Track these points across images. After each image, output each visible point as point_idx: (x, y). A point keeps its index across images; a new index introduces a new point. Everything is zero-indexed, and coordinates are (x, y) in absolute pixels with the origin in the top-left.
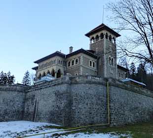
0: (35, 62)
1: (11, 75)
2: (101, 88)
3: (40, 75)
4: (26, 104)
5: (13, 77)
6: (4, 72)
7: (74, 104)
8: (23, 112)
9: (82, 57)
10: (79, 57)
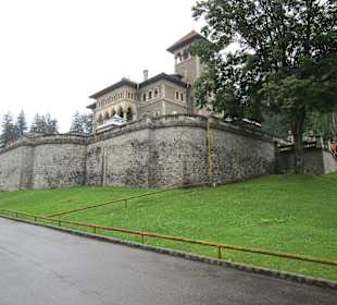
0: (91, 97)
1: (52, 119)
2: (198, 132)
3: (101, 116)
4: (88, 162)
5: (54, 122)
6: (41, 115)
7: (161, 157)
8: (84, 172)
9: (163, 86)
10: (160, 87)
